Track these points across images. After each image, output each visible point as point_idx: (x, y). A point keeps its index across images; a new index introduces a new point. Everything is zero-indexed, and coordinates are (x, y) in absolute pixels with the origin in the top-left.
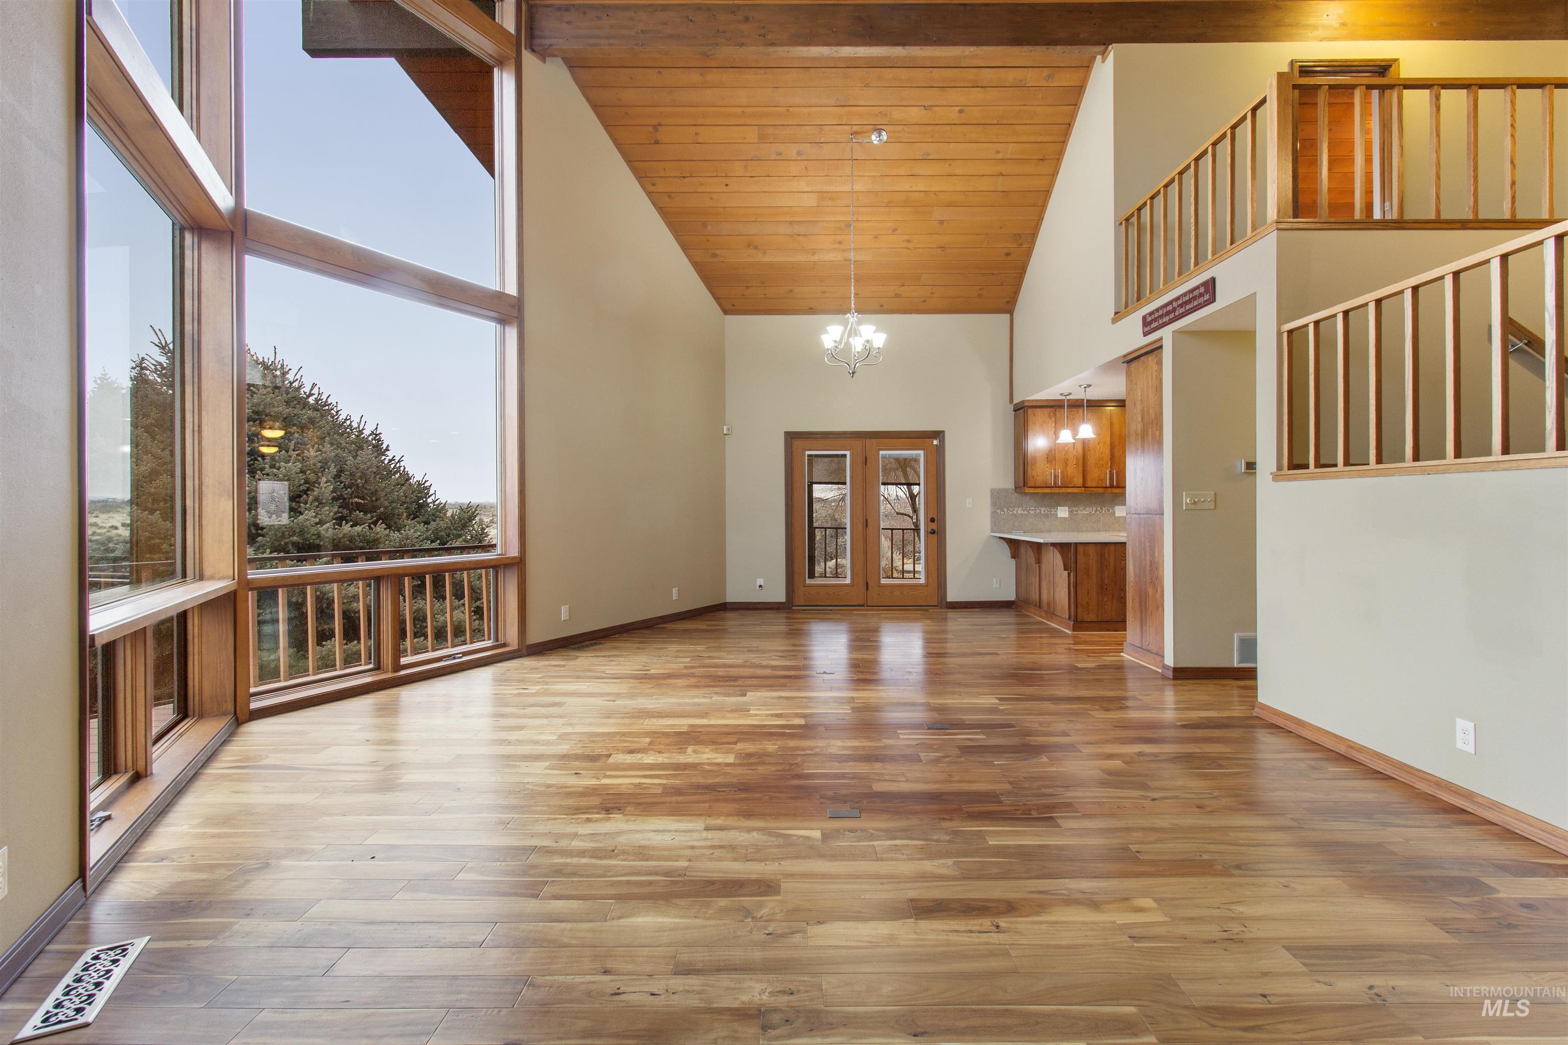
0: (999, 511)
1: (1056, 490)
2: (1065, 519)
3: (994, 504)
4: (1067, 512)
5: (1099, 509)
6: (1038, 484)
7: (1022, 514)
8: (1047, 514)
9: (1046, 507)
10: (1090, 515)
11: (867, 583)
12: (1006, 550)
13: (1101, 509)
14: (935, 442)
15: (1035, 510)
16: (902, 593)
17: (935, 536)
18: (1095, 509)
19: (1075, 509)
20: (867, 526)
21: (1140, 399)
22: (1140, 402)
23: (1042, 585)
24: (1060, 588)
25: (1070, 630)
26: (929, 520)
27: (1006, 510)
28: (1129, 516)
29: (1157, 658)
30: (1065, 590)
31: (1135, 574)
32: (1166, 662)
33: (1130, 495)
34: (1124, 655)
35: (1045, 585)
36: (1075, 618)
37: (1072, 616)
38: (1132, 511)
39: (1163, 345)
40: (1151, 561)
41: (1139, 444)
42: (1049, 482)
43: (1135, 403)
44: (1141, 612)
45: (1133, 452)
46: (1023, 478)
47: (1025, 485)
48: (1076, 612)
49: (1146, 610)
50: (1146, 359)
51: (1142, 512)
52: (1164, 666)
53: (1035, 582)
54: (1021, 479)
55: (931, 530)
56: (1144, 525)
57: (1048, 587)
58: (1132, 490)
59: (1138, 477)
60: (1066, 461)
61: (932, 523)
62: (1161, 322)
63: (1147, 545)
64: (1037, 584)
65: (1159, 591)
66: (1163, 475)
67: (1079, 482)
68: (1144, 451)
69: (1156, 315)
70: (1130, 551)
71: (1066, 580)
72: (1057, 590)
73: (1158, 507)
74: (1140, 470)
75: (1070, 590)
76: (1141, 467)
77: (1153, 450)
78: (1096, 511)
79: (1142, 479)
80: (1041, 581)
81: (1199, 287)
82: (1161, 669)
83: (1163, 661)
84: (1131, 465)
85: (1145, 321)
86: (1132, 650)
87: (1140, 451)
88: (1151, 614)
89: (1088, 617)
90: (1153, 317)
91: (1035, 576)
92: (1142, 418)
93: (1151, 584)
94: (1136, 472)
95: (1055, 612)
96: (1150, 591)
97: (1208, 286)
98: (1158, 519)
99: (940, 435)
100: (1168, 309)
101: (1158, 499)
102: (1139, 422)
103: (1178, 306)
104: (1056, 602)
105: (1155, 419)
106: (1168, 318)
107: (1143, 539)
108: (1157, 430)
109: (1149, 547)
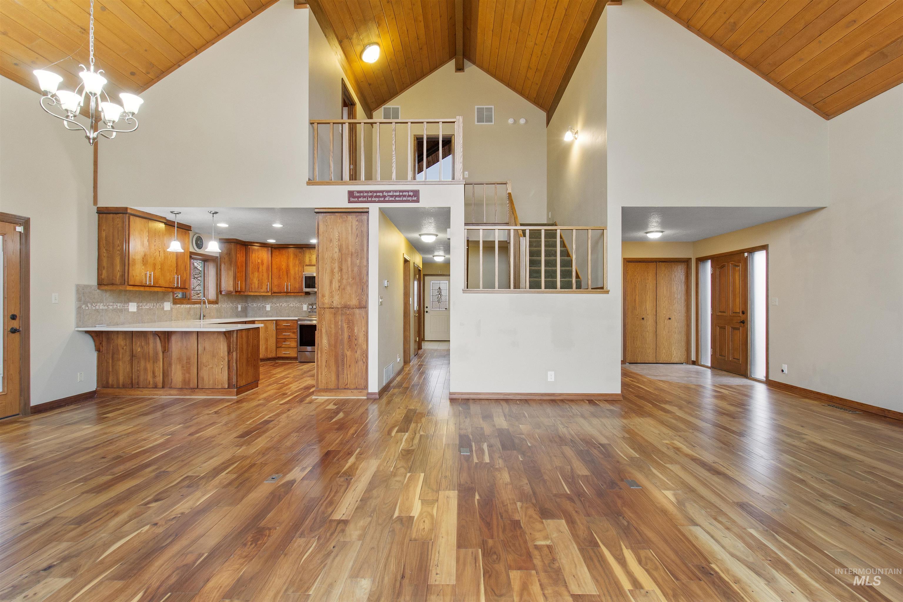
0: (83, 306)
1: (147, 289)
2: (134, 312)
3: (79, 300)
4: (136, 307)
5: (155, 304)
6: (137, 284)
7: (103, 310)
8: (122, 309)
9: (121, 302)
10: (150, 309)
12: (89, 343)
13: (157, 304)
14: (20, 229)
15: (113, 305)
19: (141, 304)
21: (337, 238)
22: (337, 240)
23: (171, 368)
24: (211, 366)
25: (234, 396)
26: (9, 317)
27: (90, 305)
28: (322, 309)
29: (355, 391)
30: (222, 367)
31: (330, 345)
32: (370, 390)
33: (323, 296)
34: (316, 397)
35: (179, 367)
36: (237, 385)
37: (234, 385)
38: (326, 306)
39: (368, 212)
40: (349, 336)
41: (336, 265)
42: (144, 282)
43: (331, 240)
44: (338, 367)
45: (327, 269)
46: (118, 277)
47: (126, 283)
48: (237, 381)
49: (343, 365)
50: (344, 216)
51: (339, 307)
52: (368, 394)
53: (154, 368)
54: (116, 278)
55: (12, 328)
56: (342, 314)
57: (185, 368)
58: (327, 293)
59: (334, 286)
60: (155, 265)
61: (13, 321)
62: (369, 199)
63: (345, 326)
64: (160, 368)
65: (359, 352)
66: (368, 286)
67: (162, 283)
68: (341, 270)
69: (365, 194)
70: (324, 331)
71: (224, 359)
72: (205, 368)
73: (357, 304)
74: (337, 281)
75: (231, 365)
76: (338, 280)
77: (352, 271)
78: (153, 306)
79: (339, 287)
80: (170, 364)
81: (408, 191)
82: (365, 396)
83: (365, 392)
84: (324, 277)
85: (351, 194)
86: (326, 392)
87: (336, 270)
88: (350, 367)
89: (242, 383)
90: (362, 194)
91: (154, 362)
92: (340, 250)
93: (350, 349)
94: (331, 282)
95: (200, 386)
96: (349, 353)
97: (416, 193)
98: (357, 311)
99: (26, 223)
100: (378, 194)
101: (358, 299)
102: (336, 252)
103: (388, 196)
104: (203, 378)
105: (355, 253)
106: (377, 199)
107: (340, 323)
108: (358, 259)
109: (347, 327)
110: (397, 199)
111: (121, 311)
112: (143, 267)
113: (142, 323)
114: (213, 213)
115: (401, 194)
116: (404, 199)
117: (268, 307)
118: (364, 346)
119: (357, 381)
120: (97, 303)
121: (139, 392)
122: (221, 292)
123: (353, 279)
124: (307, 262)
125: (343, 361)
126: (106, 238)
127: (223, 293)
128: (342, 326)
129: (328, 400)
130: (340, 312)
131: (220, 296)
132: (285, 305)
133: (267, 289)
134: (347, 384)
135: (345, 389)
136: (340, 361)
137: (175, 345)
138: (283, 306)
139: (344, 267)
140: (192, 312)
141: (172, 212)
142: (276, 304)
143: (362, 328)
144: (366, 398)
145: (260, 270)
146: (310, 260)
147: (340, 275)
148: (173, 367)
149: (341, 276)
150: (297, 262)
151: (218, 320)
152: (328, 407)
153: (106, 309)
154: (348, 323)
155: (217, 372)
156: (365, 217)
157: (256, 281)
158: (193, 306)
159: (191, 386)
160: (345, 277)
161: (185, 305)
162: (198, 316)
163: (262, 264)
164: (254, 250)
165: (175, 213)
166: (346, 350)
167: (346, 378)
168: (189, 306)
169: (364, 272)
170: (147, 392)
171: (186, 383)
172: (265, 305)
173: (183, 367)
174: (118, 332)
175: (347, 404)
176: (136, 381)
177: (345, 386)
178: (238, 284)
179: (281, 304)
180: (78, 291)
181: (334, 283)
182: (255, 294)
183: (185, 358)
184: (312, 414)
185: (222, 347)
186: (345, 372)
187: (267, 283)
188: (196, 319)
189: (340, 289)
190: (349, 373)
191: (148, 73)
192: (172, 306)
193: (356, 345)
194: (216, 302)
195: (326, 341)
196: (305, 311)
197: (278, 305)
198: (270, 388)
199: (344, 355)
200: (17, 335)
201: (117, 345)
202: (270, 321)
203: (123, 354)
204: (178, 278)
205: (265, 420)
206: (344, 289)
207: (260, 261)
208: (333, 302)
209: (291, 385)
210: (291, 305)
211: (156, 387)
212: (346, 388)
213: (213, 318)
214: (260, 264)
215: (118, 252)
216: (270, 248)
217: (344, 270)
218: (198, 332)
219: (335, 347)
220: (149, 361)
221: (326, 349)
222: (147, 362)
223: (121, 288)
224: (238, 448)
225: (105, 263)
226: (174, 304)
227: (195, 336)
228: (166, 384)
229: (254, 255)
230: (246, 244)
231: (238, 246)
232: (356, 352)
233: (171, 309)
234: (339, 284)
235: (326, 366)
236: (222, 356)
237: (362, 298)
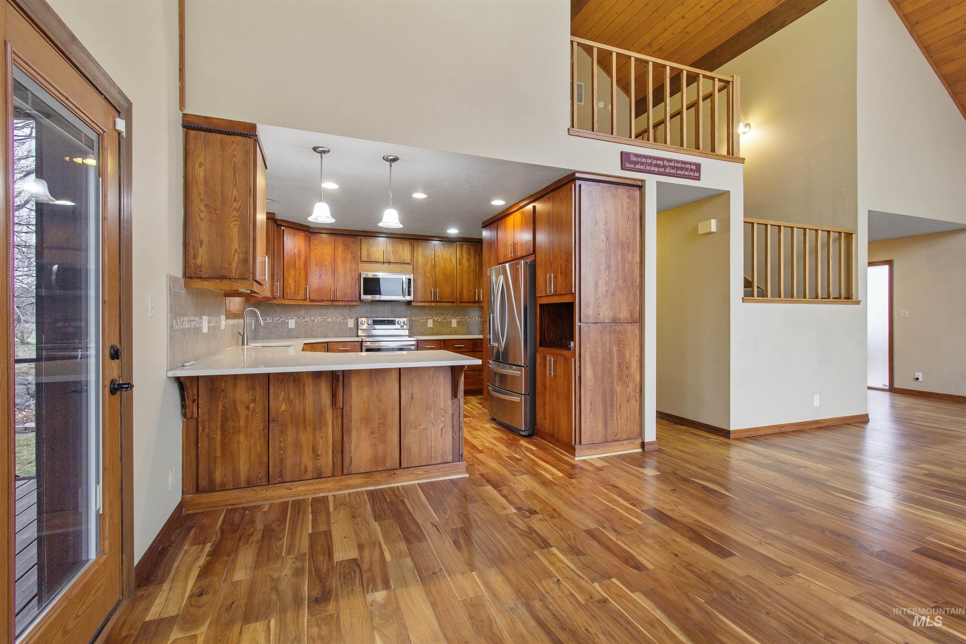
0: (175, 324)
2: (206, 335)
4: (207, 324)
5: (217, 318)
7: (187, 330)
8: (198, 329)
9: (199, 315)
10: (214, 328)
14: (121, 126)
15: (193, 321)
17: (117, 400)
21: (604, 220)
24: (424, 427)
25: (462, 473)
26: (110, 352)
27: (179, 321)
28: (586, 325)
29: (626, 442)
30: (442, 425)
31: (596, 378)
32: (647, 438)
35: (365, 433)
37: (462, 454)
38: (591, 320)
39: (644, 187)
40: (619, 363)
43: (597, 222)
44: (606, 410)
47: (251, 276)
49: (613, 406)
50: (613, 187)
51: (607, 321)
53: (315, 439)
55: (113, 382)
56: (610, 331)
57: (376, 435)
59: (600, 290)
61: (114, 363)
62: (648, 168)
63: (615, 349)
64: (327, 441)
65: (630, 386)
66: (644, 291)
68: (609, 267)
69: (644, 160)
70: (588, 357)
71: (446, 412)
72: (412, 431)
73: (629, 317)
74: (604, 283)
76: (606, 281)
77: (622, 269)
78: (216, 322)
79: (607, 292)
80: (347, 430)
81: (690, 164)
82: (639, 449)
83: (642, 441)
85: (625, 157)
86: (590, 448)
87: (603, 267)
88: (620, 408)
90: (639, 160)
91: (314, 430)
92: (608, 238)
93: (621, 383)
94: (597, 285)
95: (404, 464)
96: (619, 389)
97: (698, 168)
98: (628, 327)
100: (658, 162)
101: (630, 310)
102: (603, 240)
103: (669, 166)
104: (409, 449)
105: (626, 243)
106: (656, 169)
107: (608, 345)
108: (629, 253)
109: (617, 351)
110: (679, 172)
114: (390, 160)
115: (683, 166)
116: (687, 173)
117: (292, 324)
118: (636, 378)
119: (629, 427)
120: (184, 315)
121: (282, 492)
123: (623, 281)
124: (364, 258)
125: (612, 400)
128: (611, 349)
130: (608, 328)
132: (319, 319)
134: (617, 434)
135: (614, 441)
136: (608, 401)
138: (316, 321)
139: (613, 264)
142: (304, 318)
143: (634, 351)
144: (641, 450)
145: (297, 265)
146: (368, 254)
147: (607, 274)
148: (354, 434)
149: (609, 276)
150: (349, 256)
154: (619, 345)
155: (433, 435)
156: (639, 193)
157: (292, 283)
159: (389, 465)
160: (614, 277)
163: (300, 255)
166: (615, 384)
167: (616, 424)
169: (637, 271)
170: (300, 488)
171: (377, 460)
172: (286, 321)
173: (372, 433)
176: (278, 470)
177: (615, 436)
179: (312, 318)
180: (169, 289)
181: (601, 285)
182: (289, 302)
183: (376, 416)
185: (442, 393)
186: (615, 416)
187: (305, 286)
189: (609, 295)
190: (619, 417)
192: (225, 322)
193: (627, 376)
195: (590, 373)
197: (308, 319)
199: (613, 392)
200: (118, 395)
201: (235, 402)
203: (247, 419)
206: (612, 295)
207: (296, 251)
208: (599, 314)
210: (330, 320)
211: (318, 476)
212: (617, 439)
214: (297, 256)
215: (235, 213)
216: (307, 233)
217: (613, 268)
218: (400, 369)
219: (603, 380)
220: (305, 428)
221: (591, 384)
222: (301, 430)
225: (203, 235)
226: (226, 318)
227: (395, 376)
228: (339, 469)
230: (281, 223)
231: (274, 225)
232: (628, 386)
233: (225, 327)
234: (607, 287)
235: (591, 410)
236: (442, 407)
237: (635, 309)
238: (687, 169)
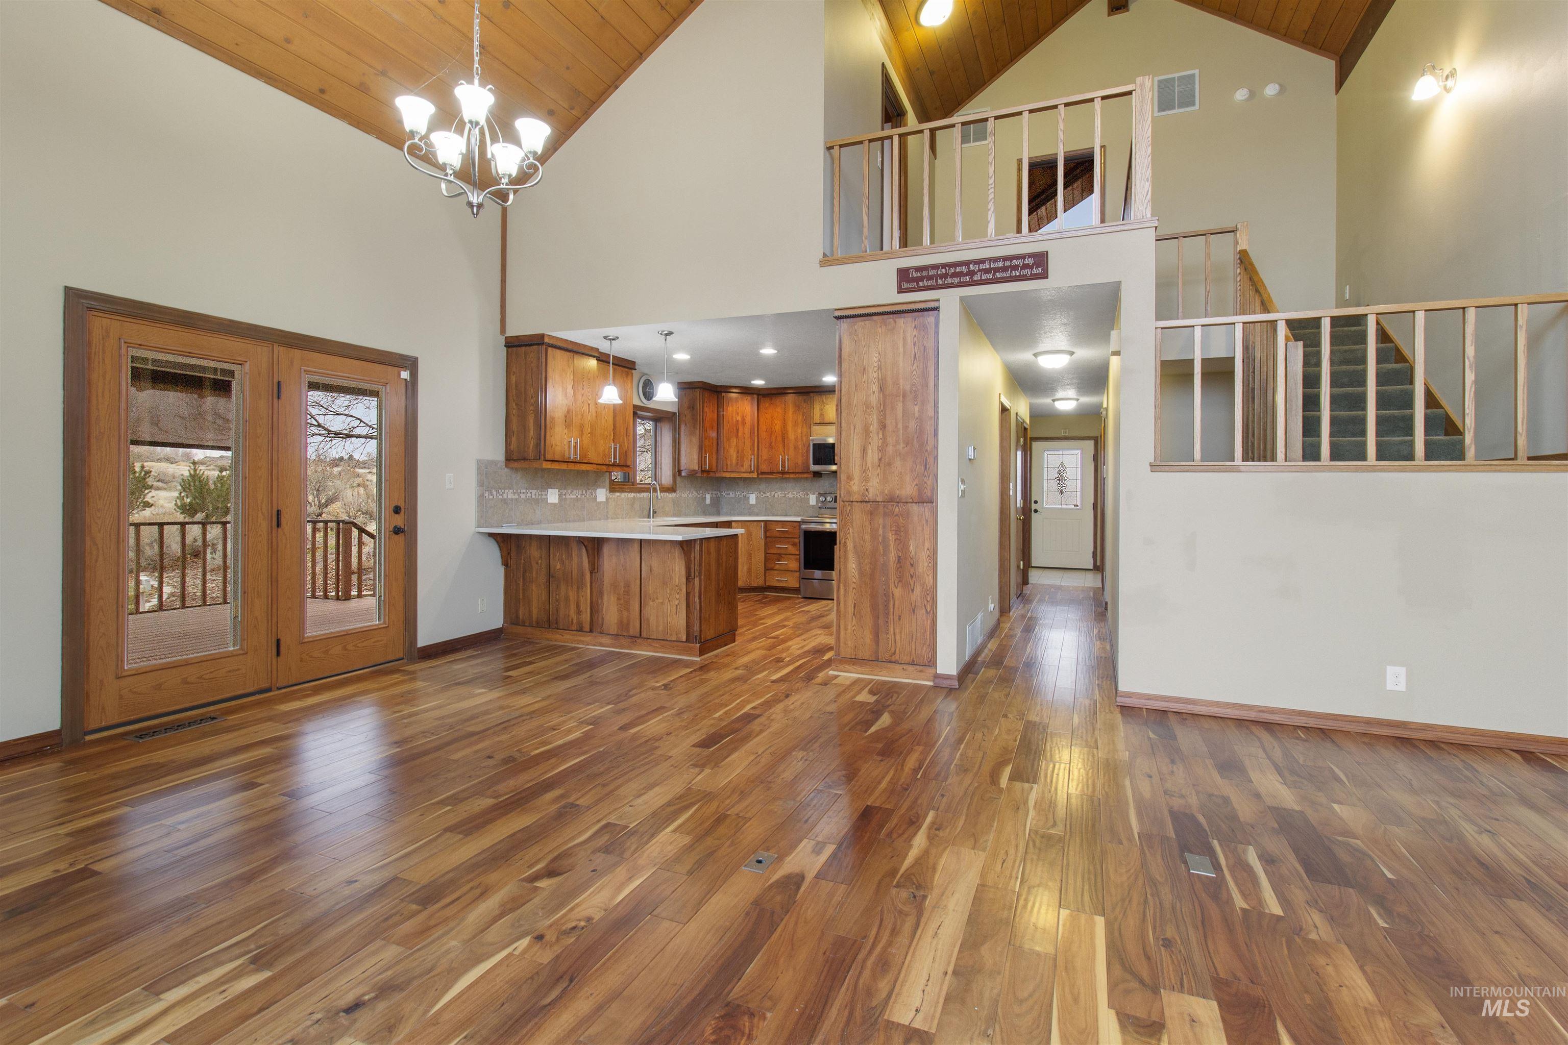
0: (486, 494)
1: (572, 467)
2: (555, 504)
3: (481, 484)
4: (557, 497)
5: (584, 492)
6: (557, 458)
7: (512, 500)
8: (538, 499)
9: (537, 489)
10: (577, 500)
11: (278, 641)
12: (493, 552)
13: (586, 491)
14: (404, 374)
15: (526, 493)
16: (345, 648)
17: (400, 538)
18: (580, 493)
19: (564, 492)
20: (279, 525)
21: (876, 364)
22: (876, 369)
23: (602, 599)
24: (661, 601)
25: (694, 655)
26: (391, 509)
27: (494, 493)
28: (847, 504)
29: (911, 668)
30: (677, 602)
31: (862, 573)
32: (940, 670)
33: (850, 478)
34: (836, 673)
35: (613, 599)
36: (700, 638)
37: (696, 636)
38: (855, 497)
39: (936, 309)
40: (899, 557)
41: (874, 418)
42: (567, 455)
43: (864, 369)
44: (876, 618)
45: (857, 426)
46: (531, 447)
47: (542, 457)
48: (701, 631)
49: (887, 614)
50: (890, 319)
51: (879, 499)
52: (937, 676)
53: (578, 597)
54: (529, 448)
55: (395, 527)
56: (885, 515)
57: (622, 602)
58: (856, 473)
59: (869, 459)
60: (582, 426)
61: (397, 516)
62: (940, 282)
63: (891, 537)
64: (586, 599)
65: (917, 591)
66: (936, 458)
67: (593, 456)
68: (883, 427)
69: (932, 272)
70: (850, 545)
71: (681, 590)
72: (651, 603)
73: (915, 493)
74: (875, 449)
75: (691, 602)
76: (878, 447)
77: (906, 428)
78: (582, 495)
79: (880, 460)
80: (601, 594)
81: (1023, 257)
82: (929, 681)
83: (930, 671)
84: (851, 442)
85: (903, 274)
86: (853, 664)
87: (874, 427)
88: (900, 619)
89: (710, 633)
90: (924, 273)
91: (578, 588)
92: (881, 389)
93: (900, 584)
94: (864, 451)
95: (644, 634)
96: (897, 592)
97: (1041, 259)
98: (915, 508)
99: (411, 364)
100: (958, 269)
101: (917, 485)
102: (874, 392)
103: (979, 270)
104: (648, 620)
105: (911, 392)
106: (956, 280)
107: (881, 532)
108: (916, 405)
109: (895, 540)
110: (998, 275)
111: (537, 501)
112: (566, 431)
113: (566, 521)
114: (666, 335)
115: (1007, 264)
116: (1015, 273)
117: (753, 499)
118: (929, 580)
119: (913, 647)
120: (505, 488)
121: (558, 636)
122: (680, 471)
123: (907, 444)
124: (817, 418)
125: (886, 606)
126: (516, 386)
127: (683, 474)
128: (884, 538)
129: (857, 681)
130: (881, 509)
131: (678, 479)
132: (779, 494)
133: (751, 466)
134: (894, 653)
135: (890, 662)
136: (880, 606)
137: (609, 562)
138: (776, 496)
139: (889, 422)
140: (637, 506)
141: (605, 338)
142: (764, 493)
143: (924, 543)
144: (931, 683)
145: (740, 434)
146: (822, 415)
147: (881, 436)
148: (605, 598)
149: (884, 438)
150: (800, 418)
151: (675, 519)
152: (859, 698)
153: (516, 499)
154: (897, 532)
155: (670, 611)
156: (930, 318)
157: (733, 453)
158: (638, 495)
159: (632, 632)
160: (890, 440)
161: (626, 494)
162: (646, 513)
163: (744, 423)
164: (731, 399)
165: (610, 339)
166: (892, 586)
167: (893, 640)
168: (632, 495)
169: (929, 429)
170: (568, 637)
171: (623, 625)
172: (747, 496)
173: (618, 599)
174: (531, 536)
175: (895, 696)
176: (555, 617)
177: (891, 656)
178: (705, 457)
179: (773, 493)
180: (479, 469)
181: (870, 452)
182: (733, 475)
183: (622, 585)
184: (830, 708)
185: (677, 569)
186: (891, 628)
187: (750, 457)
188: (644, 517)
189: (882, 465)
190: (897, 631)
191: (572, 108)
192: (608, 495)
193: (912, 577)
194: (672, 489)
195: (854, 566)
196: (813, 506)
197: (768, 494)
198: (754, 644)
199: (889, 596)
200: (401, 535)
201: (530, 557)
202: (755, 523)
203: (537, 572)
204: (615, 449)
205: (745, 713)
206: (889, 464)
207: (739, 418)
208: (867, 490)
209: (790, 643)
210: (790, 495)
211: (581, 630)
212: (893, 660)
213: (667, 515)
214: (740, 423)
215: (532, 408)
216: (755, 396)
217: (890, 428)
218: (641, 540)
219: (872, 577)
220: (572, 586)
221: (854, 581)
222: (569, 588)
223: (535, 465)
224: (697, 770)
225: (514, 427)
226: (610, 491)
227: (636, 546)
228: (594, 627)
229: (730, 409)
230: (719, 390)
231: (706, 394)
232: (913, 590)
233: (607, 499)
234: (880, 454)
235: (854, 614)
236: (677, 584)
237: (926, 483)
238: (1015, 268)
